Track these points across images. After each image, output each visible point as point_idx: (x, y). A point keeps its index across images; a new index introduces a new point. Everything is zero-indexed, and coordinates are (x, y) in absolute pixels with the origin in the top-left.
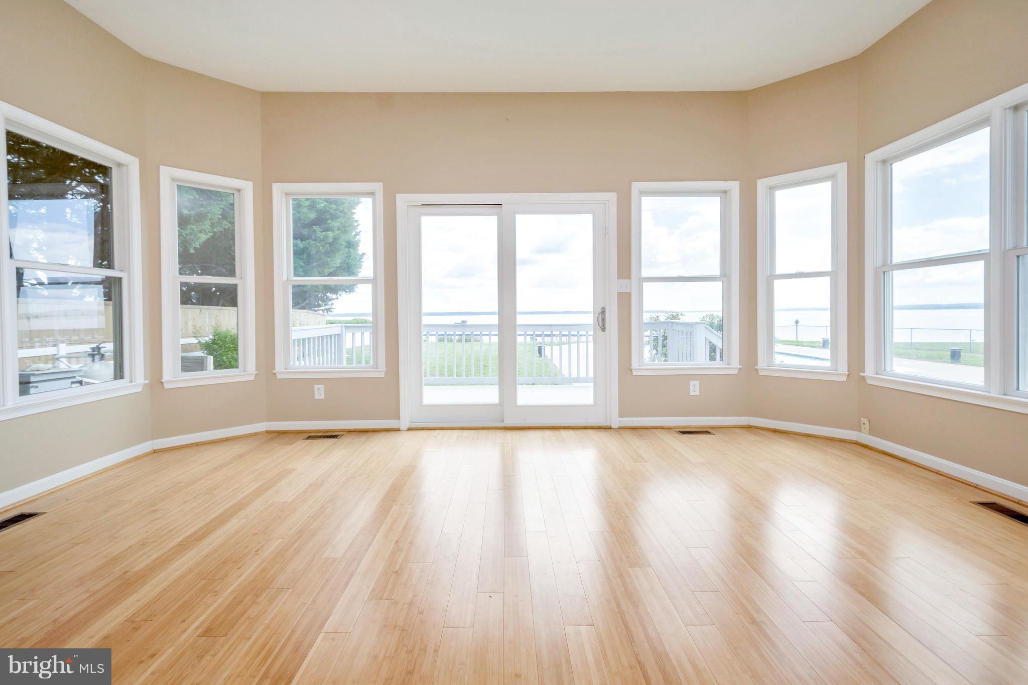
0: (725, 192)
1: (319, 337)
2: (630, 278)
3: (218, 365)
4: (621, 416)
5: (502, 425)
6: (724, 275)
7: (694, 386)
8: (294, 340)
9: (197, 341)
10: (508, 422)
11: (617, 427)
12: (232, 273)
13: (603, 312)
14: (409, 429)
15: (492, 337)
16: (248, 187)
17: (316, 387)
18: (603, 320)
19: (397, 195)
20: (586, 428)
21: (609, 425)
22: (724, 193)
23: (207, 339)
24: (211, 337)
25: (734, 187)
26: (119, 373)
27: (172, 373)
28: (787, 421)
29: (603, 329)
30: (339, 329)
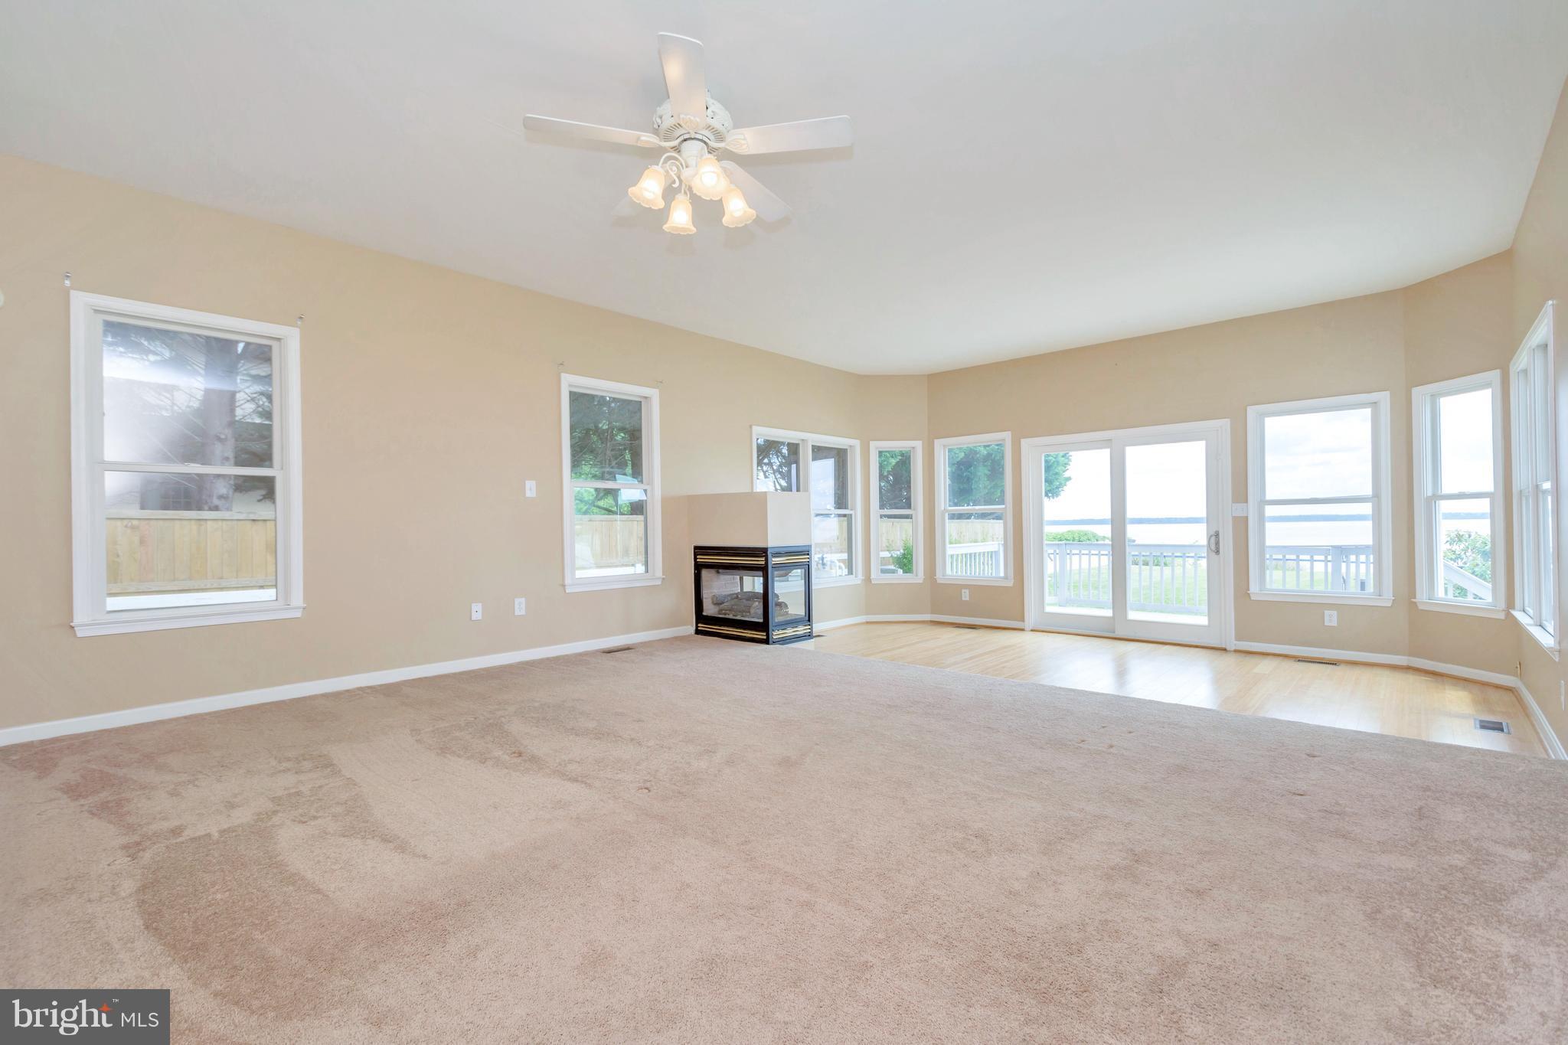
0: (1375, 403)
1: (988, 552)
2: (1246, 502)
3: (905, 572)
4: (1239, 638)
5: (1111, 635)
6: (1376, 497)
7: (1331, 616)
8: (952, 556)
9: (890, 555)
10: (1118, 634)
11: (1233, 648)
12: (909, 507)
13: (1217, 535)
14: (1032, 630)
15: (1102, 557)
16: (918, 445)
17: (963, 591)
18: (1217, 543)
19: (1022, 440)
20: (1197, 647)
21: (1224, 646)
22: (1374, 405)
23: (898, 553)
24: (902, 551)
25: (1384, 398)
26: (850, 572)
27: (875, 574)
28: (1446, 663)
29: (1217, 552)
30: (997, 546)
